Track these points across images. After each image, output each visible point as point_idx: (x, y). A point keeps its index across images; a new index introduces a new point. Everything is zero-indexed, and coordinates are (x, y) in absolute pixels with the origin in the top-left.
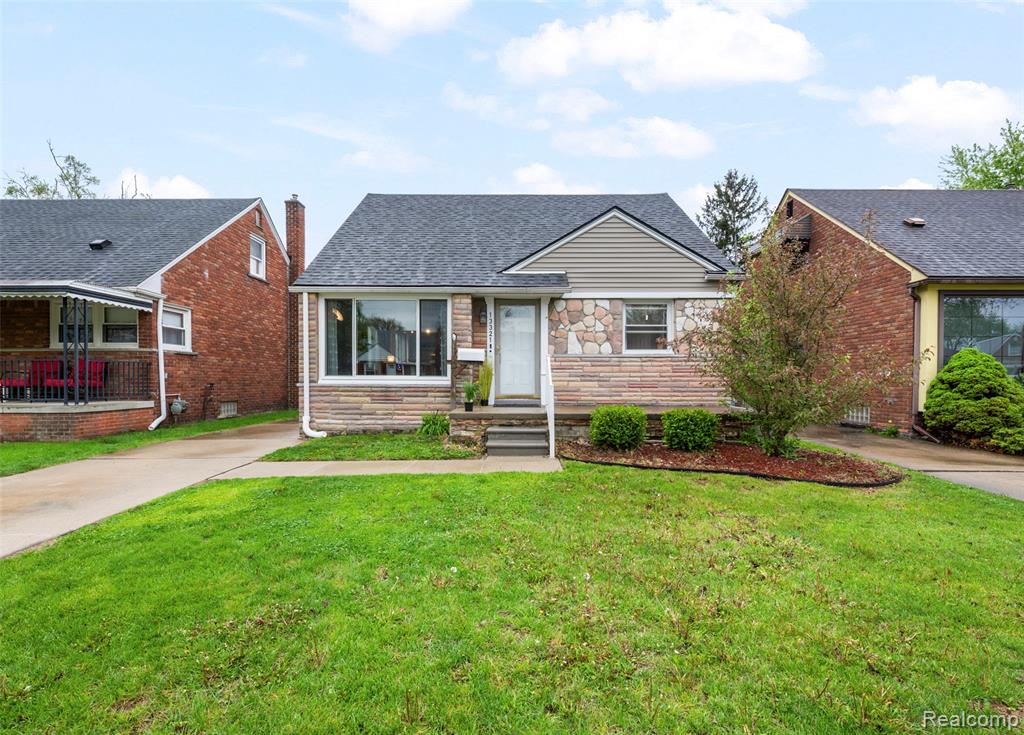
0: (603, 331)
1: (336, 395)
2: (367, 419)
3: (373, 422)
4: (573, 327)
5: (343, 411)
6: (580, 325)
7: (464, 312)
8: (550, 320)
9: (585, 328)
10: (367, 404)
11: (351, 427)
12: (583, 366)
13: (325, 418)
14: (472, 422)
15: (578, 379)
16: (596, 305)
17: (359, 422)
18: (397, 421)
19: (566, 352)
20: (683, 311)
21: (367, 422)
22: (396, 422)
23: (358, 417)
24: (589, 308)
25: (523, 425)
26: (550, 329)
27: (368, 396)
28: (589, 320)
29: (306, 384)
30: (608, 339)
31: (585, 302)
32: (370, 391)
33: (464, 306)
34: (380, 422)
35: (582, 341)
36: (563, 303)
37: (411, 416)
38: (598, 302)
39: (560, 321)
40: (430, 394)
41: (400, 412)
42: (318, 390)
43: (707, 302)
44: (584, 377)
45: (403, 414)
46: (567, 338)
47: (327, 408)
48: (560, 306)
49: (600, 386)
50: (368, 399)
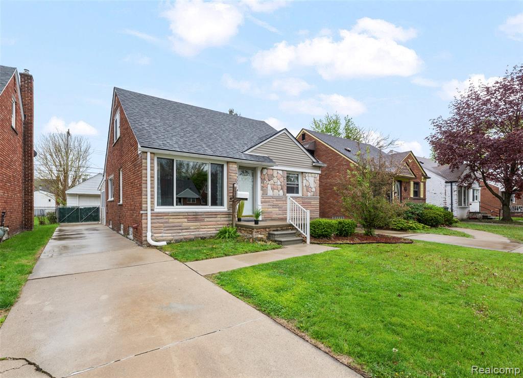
0: (281, 185)
1: (166, 219)
2: (186, 232)
3: (189, 233)
4: (269, 182)
5: (171, 228)
6: (272, 182)
7: (235, 172)
8: (261, 179)
9: (273, 183)
10: (185, 223)
11: (177, 238)
12: (273, 201)
13: (160, 233)
14: (263, 230)
15: (271, 207)
16: (278, 173)
17: (181, 234)
18: (203, 232)
19: (267, 194)
20: (305, 177)
21: (185, 234)
22: (201, 233)
23: (180, 231)
24: (275, 174)
25: (282, 230)
26: (261, 183)
27: (185, 218)
28: (275, 179)
29: (149, 212)
30: (282, 189)
31: (274, 171)
32: (187, 215)
33: (234, 169)
34: (193, 233)
35: (273, 189)
36: (266, 170)
37: (209, 229)
38: (279, 171)
39: (264, 179)
40: (218, 216)
41: (203, 227)
42: (156, 216)
43: (312, 174)
44: (274, 206)
45: (204, 228)
46: (267, 188)
47: (161, 227)
48: (265, 171)
49: (279, 210)
50: (186, 220)
